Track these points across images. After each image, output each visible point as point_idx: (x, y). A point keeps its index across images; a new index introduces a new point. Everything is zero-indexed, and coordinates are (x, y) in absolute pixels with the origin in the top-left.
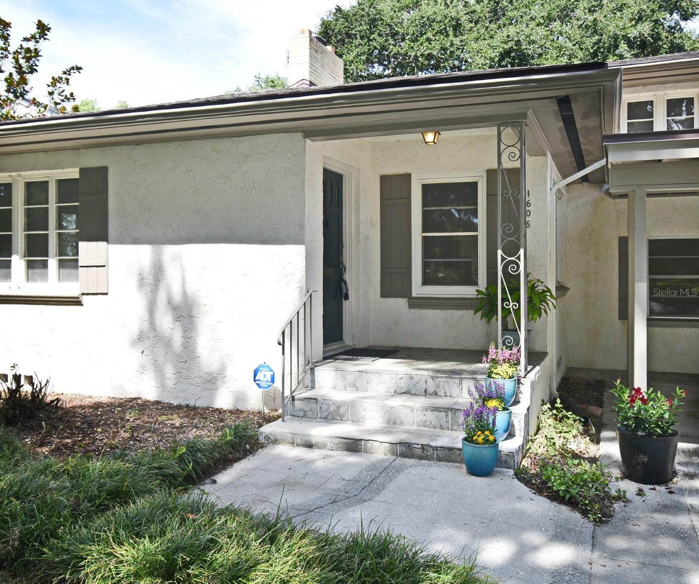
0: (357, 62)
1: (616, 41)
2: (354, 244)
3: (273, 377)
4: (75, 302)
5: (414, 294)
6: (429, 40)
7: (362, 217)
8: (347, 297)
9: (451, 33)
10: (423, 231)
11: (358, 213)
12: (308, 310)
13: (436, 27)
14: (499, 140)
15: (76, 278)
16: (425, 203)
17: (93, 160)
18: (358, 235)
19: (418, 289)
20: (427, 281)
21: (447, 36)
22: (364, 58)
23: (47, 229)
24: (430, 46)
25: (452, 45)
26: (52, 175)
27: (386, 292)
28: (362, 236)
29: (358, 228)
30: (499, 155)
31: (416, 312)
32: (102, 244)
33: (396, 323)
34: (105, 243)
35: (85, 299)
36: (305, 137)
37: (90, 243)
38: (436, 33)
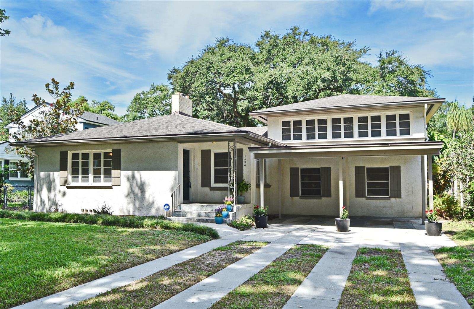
0: (201, 86)
1: (317, 79)
2: (193, 171)
3: (169, 207)
4: (110, 188)
5: (212, 186)
6: (234, 76)
7: (195, 163)
8: (191, 187)
9: (244, 73)
10: (215, 167)
11: (194, 162)
12: (179, 189)
13: (238, 70)
14: (229, 145)
15: (111, 181)
16: (215, 158)
17: (116, 147)
18: (194, 168)
19: (213, 184)
20: (216, 182)
21: (243, 74)
22: (204, 84)
23: (101, 167)
24: (234, 79)
25: (245, 78)
26: (102, 151)
27: (203, 185)
28: (195, 169)
29: (194, 166)
30: (229, 149)
31: (212, 192)
32: (119, 171)
33: (206, 195)
34: (120, 171)
35: (113, 187)
36: (178, 143)
37: (115, 171)
38: (238, 73)
